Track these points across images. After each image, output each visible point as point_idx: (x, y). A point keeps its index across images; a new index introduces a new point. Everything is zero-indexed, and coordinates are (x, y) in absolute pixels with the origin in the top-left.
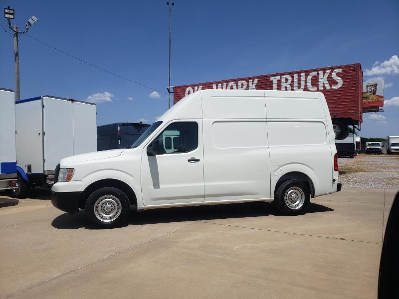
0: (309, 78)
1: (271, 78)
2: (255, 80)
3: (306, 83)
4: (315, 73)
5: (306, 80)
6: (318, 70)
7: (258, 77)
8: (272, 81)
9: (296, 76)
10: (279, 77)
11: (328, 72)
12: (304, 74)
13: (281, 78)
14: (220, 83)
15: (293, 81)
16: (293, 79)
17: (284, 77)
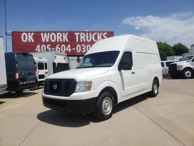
0: (93, 35)
1: (75, 33)
2: (67, 33)
3: (92, 38)
4: (96, 33)
5: (92, 36)
6: (97, 32)
7: (68, 32)
8: (76, 35)
9: (87, 34)
10: (79, 33)
11: (101, 33)
12: (91, 33)
13: (80, 34)
14: (45, 32)
15: (86, 36)
16: (86, 35)
17: (81, 34)
